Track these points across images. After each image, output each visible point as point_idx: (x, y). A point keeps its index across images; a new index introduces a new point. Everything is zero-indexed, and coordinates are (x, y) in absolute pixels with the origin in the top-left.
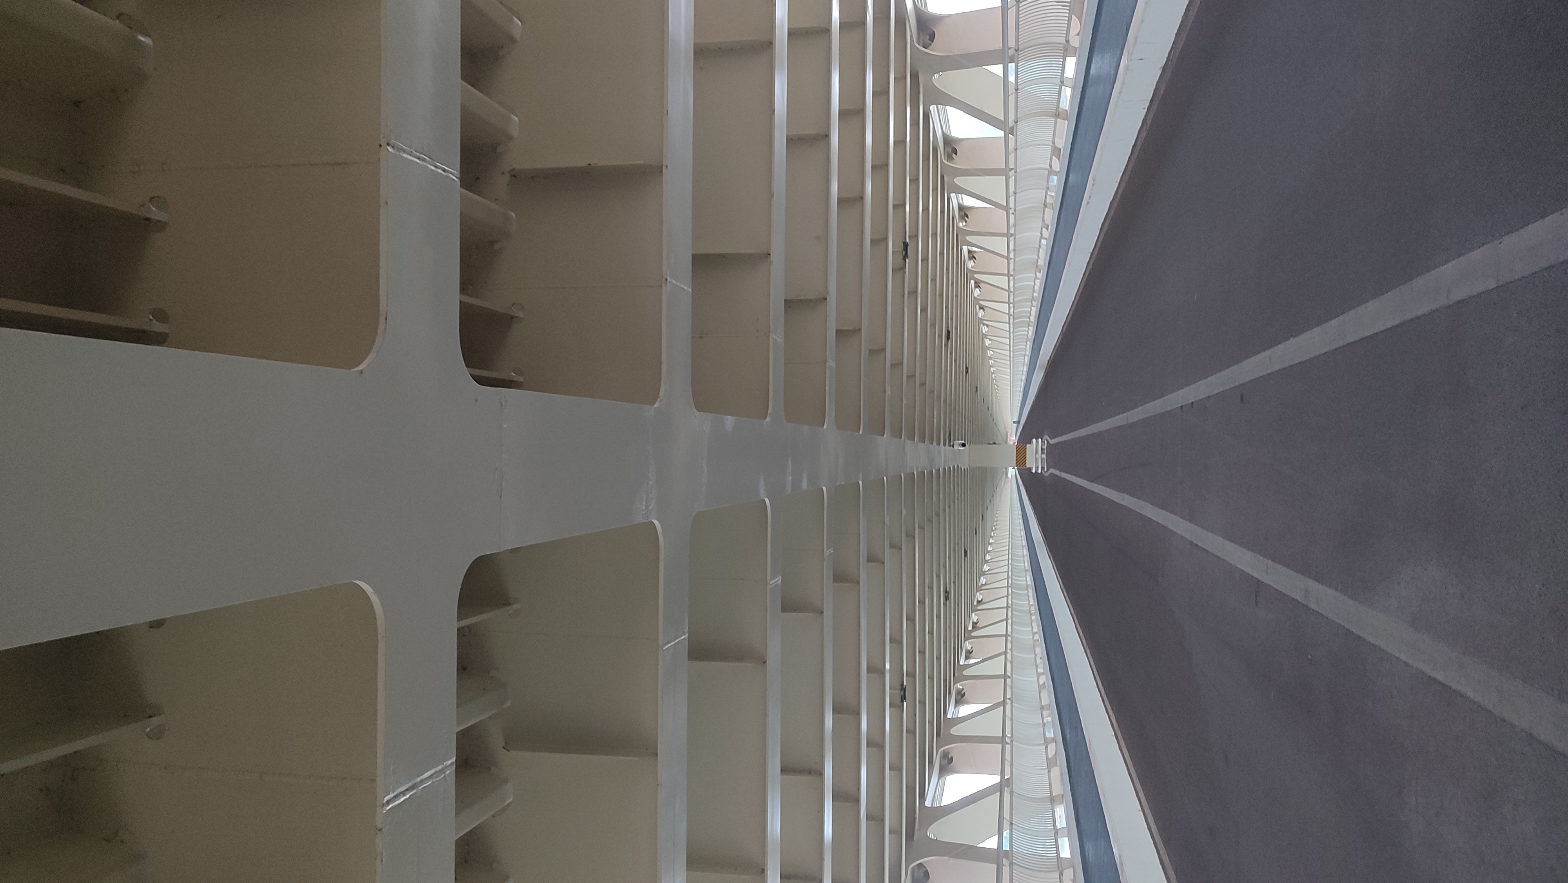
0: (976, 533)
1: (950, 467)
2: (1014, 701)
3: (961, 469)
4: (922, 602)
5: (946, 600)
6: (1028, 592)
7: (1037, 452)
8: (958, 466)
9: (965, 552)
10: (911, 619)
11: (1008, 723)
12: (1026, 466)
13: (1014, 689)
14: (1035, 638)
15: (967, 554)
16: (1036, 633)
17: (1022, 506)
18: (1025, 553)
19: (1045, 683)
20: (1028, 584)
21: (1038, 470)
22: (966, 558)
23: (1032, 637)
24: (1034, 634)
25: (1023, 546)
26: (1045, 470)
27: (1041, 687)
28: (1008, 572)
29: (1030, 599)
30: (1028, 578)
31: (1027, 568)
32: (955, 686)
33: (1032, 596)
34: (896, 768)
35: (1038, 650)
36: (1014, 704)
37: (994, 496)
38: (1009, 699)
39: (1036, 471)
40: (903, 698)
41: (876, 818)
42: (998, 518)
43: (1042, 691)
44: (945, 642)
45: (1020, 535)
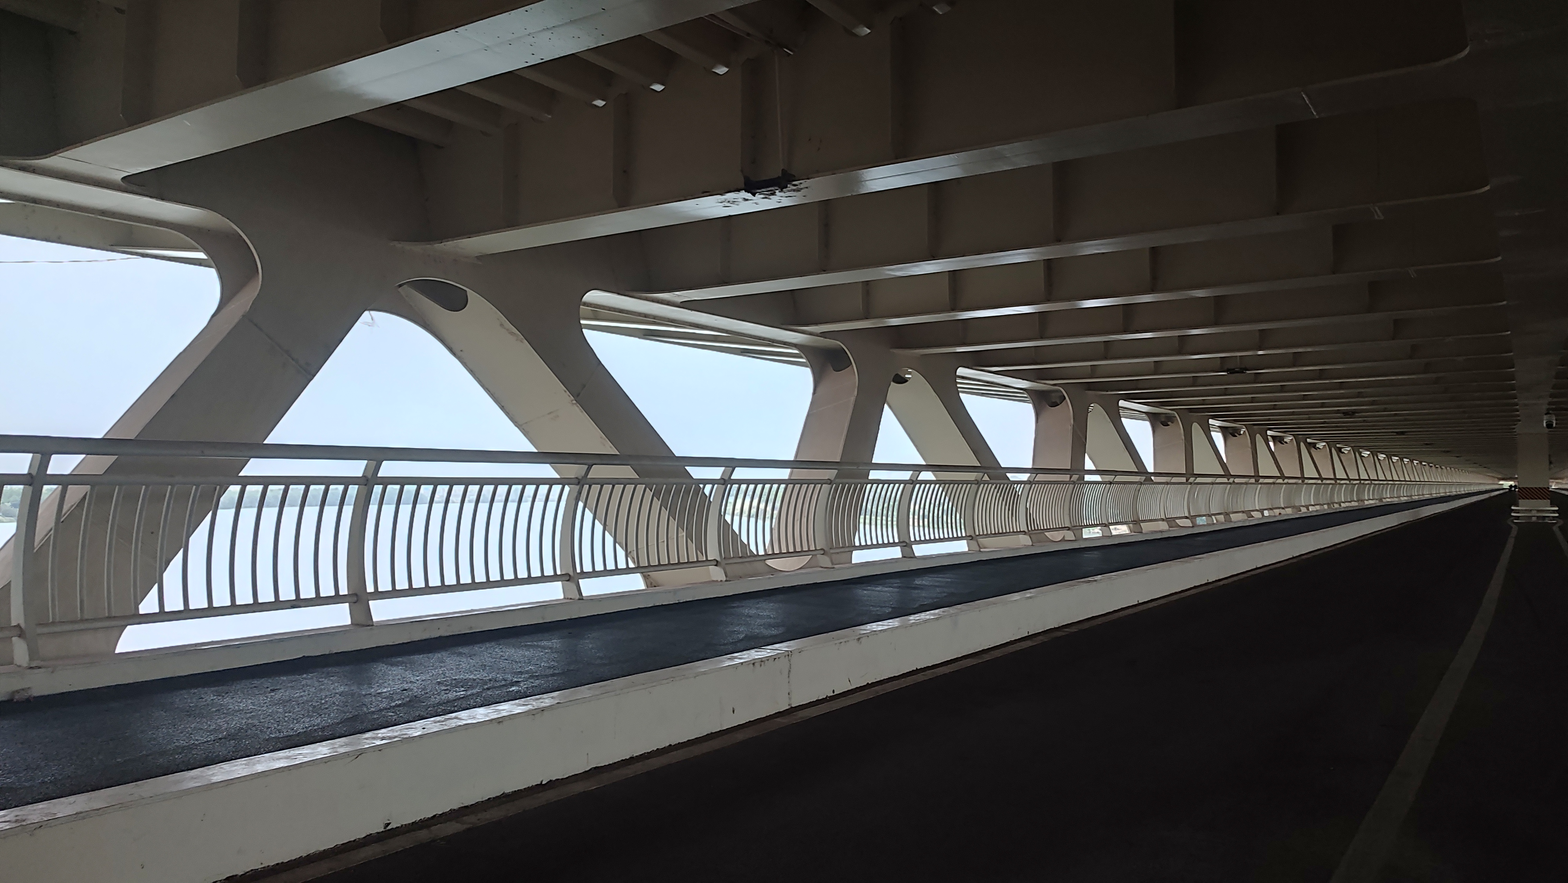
0: (1427, 444)
1: (1518, 411)
2: (1232, 485)
3: (1515, 425)
4: (1341, 386)
5: (1343, 413)
6: (1355, 501)
7: (1538, 511)
8: (1519, 421)
9: (1402, 433)
10: (1321, 375)
11: (1209, 480)
12: (1520, 499)
13: (1245, 486)
14: (1301, 508)
15: (1400, 435)
16: (1308, 510)
17: (1462, 496)
18: (1402, 499)
19: (1253, 517)
20: (1365, 502)
21: (1515, 513)
22: (1395, 434)
23: (1303, 504)
24: (1307, 507)
25: (1411, 496)
26: (1515, 521)
27: (1248, 513)
28: (1378, 480)
29: (1346, 503)
30: (1371, 502)
31: (1384, 500)
32: (1244, 427)
33: (1351, 505)
34: (1157, 368)
35: (1289, 511)
36: (1229, 486)
37: (1475, 465)
38: (1234, 481)
39: (1513, 510)
40: (1231, 371)
41: (1107, 351)
42: (1445, 470)
43: (1245, 514)
44: (1293, 414)
45: (1425, 493)
